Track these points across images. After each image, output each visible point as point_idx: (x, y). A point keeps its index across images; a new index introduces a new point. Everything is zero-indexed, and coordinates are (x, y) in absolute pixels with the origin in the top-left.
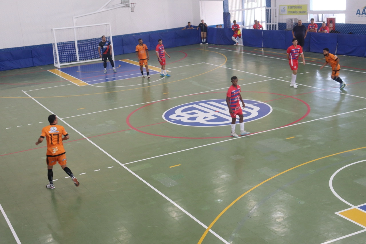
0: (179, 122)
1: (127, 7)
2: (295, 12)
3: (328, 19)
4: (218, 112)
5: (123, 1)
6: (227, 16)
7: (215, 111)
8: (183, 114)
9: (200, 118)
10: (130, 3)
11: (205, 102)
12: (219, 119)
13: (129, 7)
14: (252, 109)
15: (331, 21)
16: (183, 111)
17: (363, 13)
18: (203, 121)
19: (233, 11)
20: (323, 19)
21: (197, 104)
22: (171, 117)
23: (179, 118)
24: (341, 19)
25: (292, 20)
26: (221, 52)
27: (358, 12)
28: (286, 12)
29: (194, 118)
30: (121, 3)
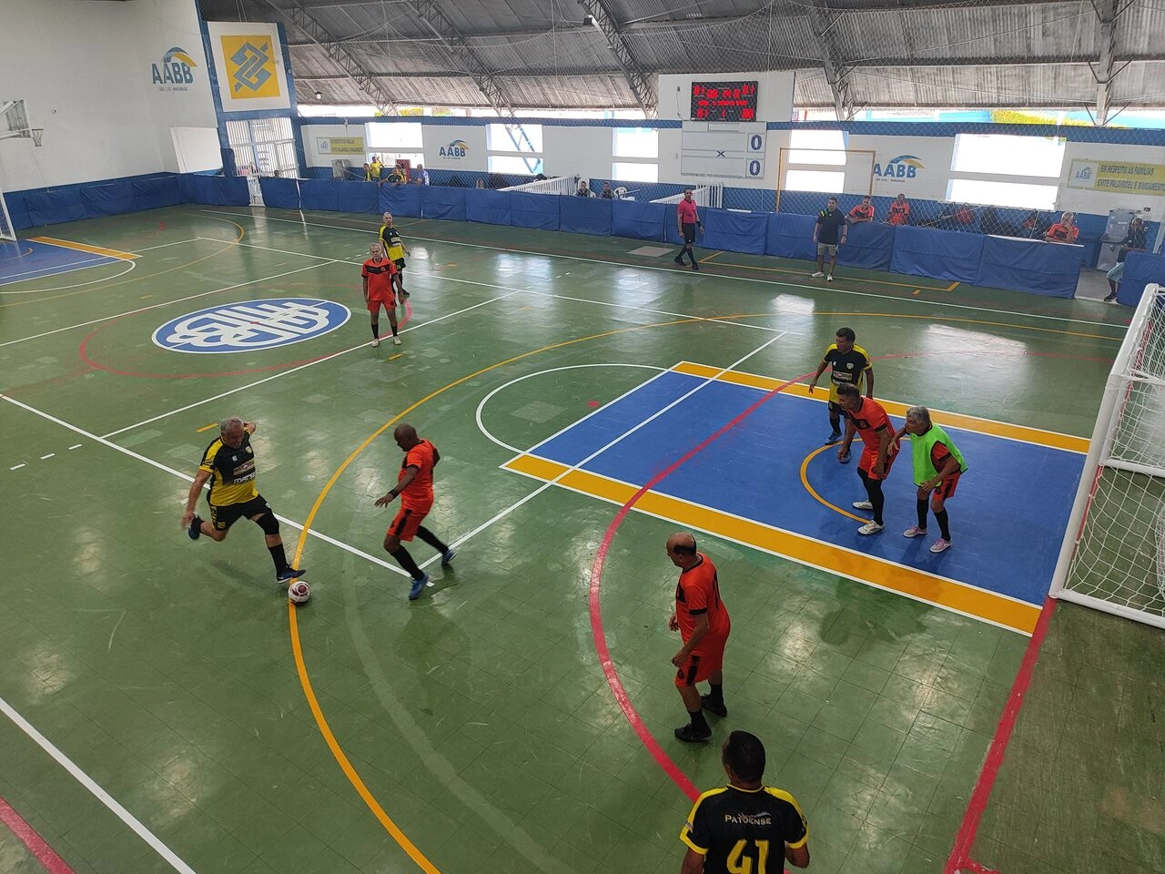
0: (189, 346)
1: (24, 136)
2: (344, 150)
3: (398, 161)
4: (258, 323)
5: (13, 125)
6: (227, 154)
7: (252, 323)
8: (193, 332)
9: (228, 337)
10: (30, 128)
11: (228, 308)
12: (264, 336)
13: (29, 136)
14: (317, 314)
15: (403, 164)
16: (190, 327)
17: (449, 154)
18: (235, 343)
19: (238, 146)
20: (390, 161)
21: (213, 312)
22: (169, 339)
23: (186, 341)
24: (416, 161)
25: (340, 162)
26: (228, 218)
27: (442, 152)
28: (329, 150)
29: (217, 338)
30: (11, 129)
